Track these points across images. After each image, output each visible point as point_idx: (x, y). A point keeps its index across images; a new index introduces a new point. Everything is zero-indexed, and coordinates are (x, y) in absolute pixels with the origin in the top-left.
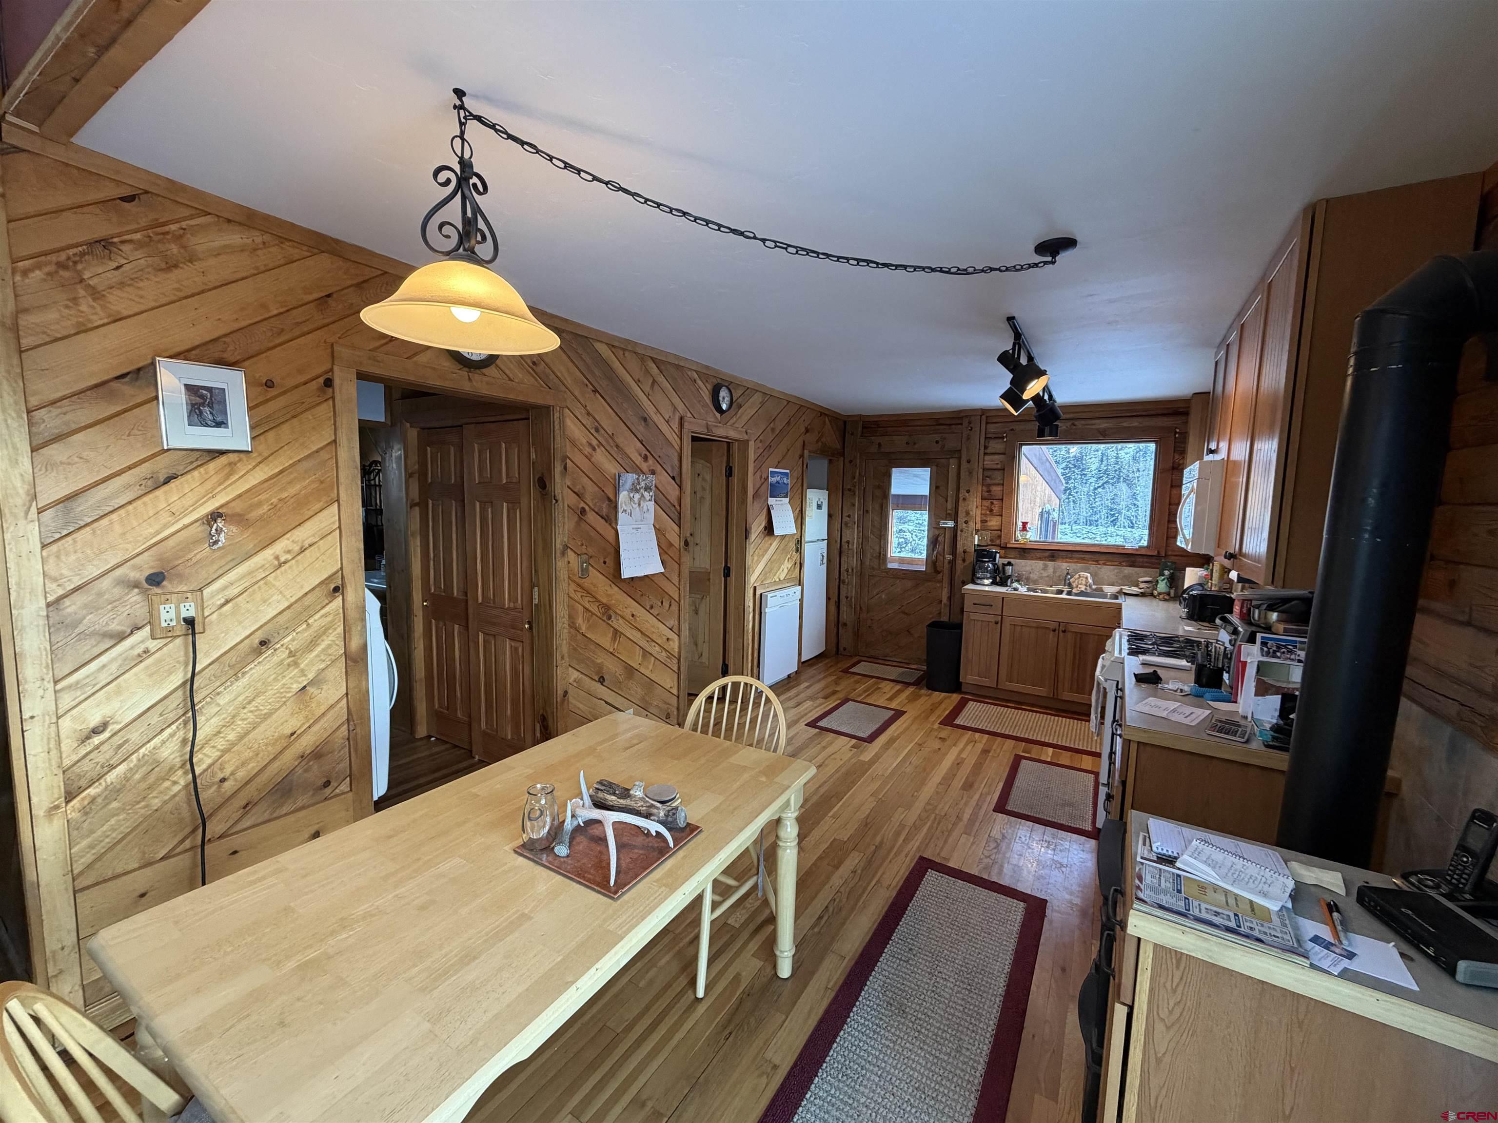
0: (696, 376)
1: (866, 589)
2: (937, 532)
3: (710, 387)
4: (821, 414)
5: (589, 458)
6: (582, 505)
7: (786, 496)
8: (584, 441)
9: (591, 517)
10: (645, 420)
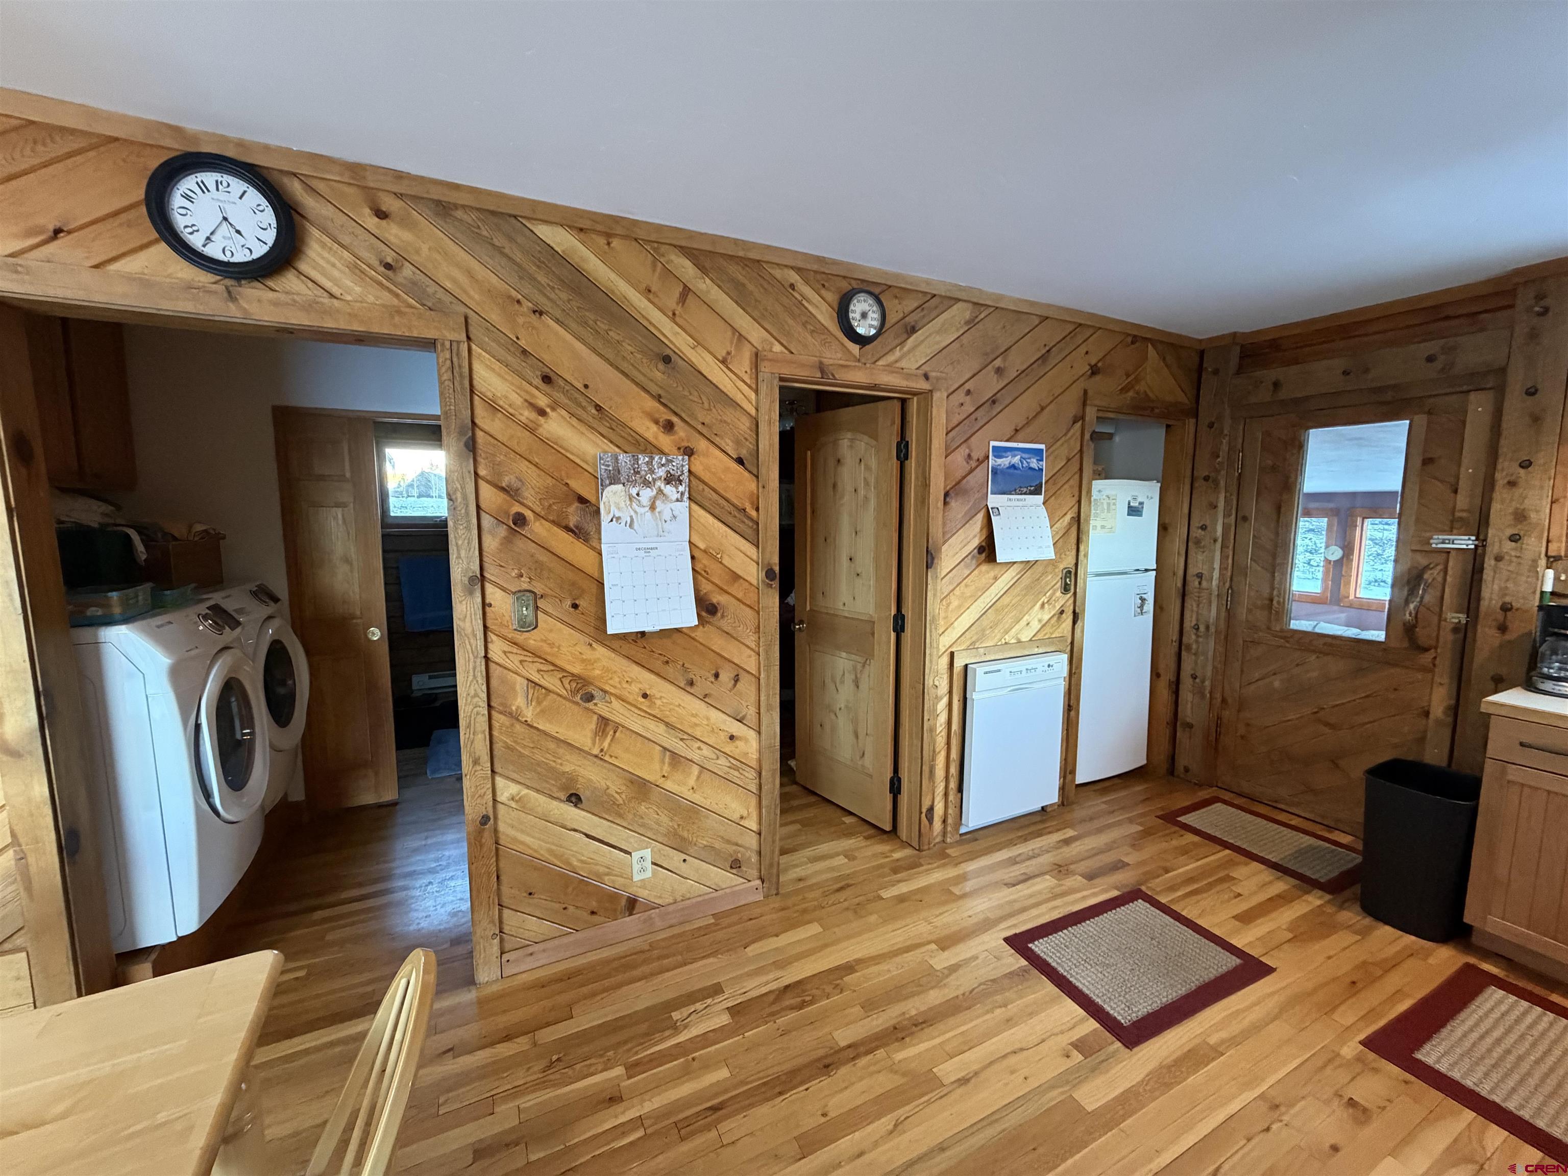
0: (794, 277)
1: (1237, 665)
2: (1423, 561)
3: (832, 297)
4: (1135, 339)
5: (531, 429)
6: (517, 508)
7: (1037, 491)
8: (519, 401)
9: (539, 528)
10: (667, 360)
